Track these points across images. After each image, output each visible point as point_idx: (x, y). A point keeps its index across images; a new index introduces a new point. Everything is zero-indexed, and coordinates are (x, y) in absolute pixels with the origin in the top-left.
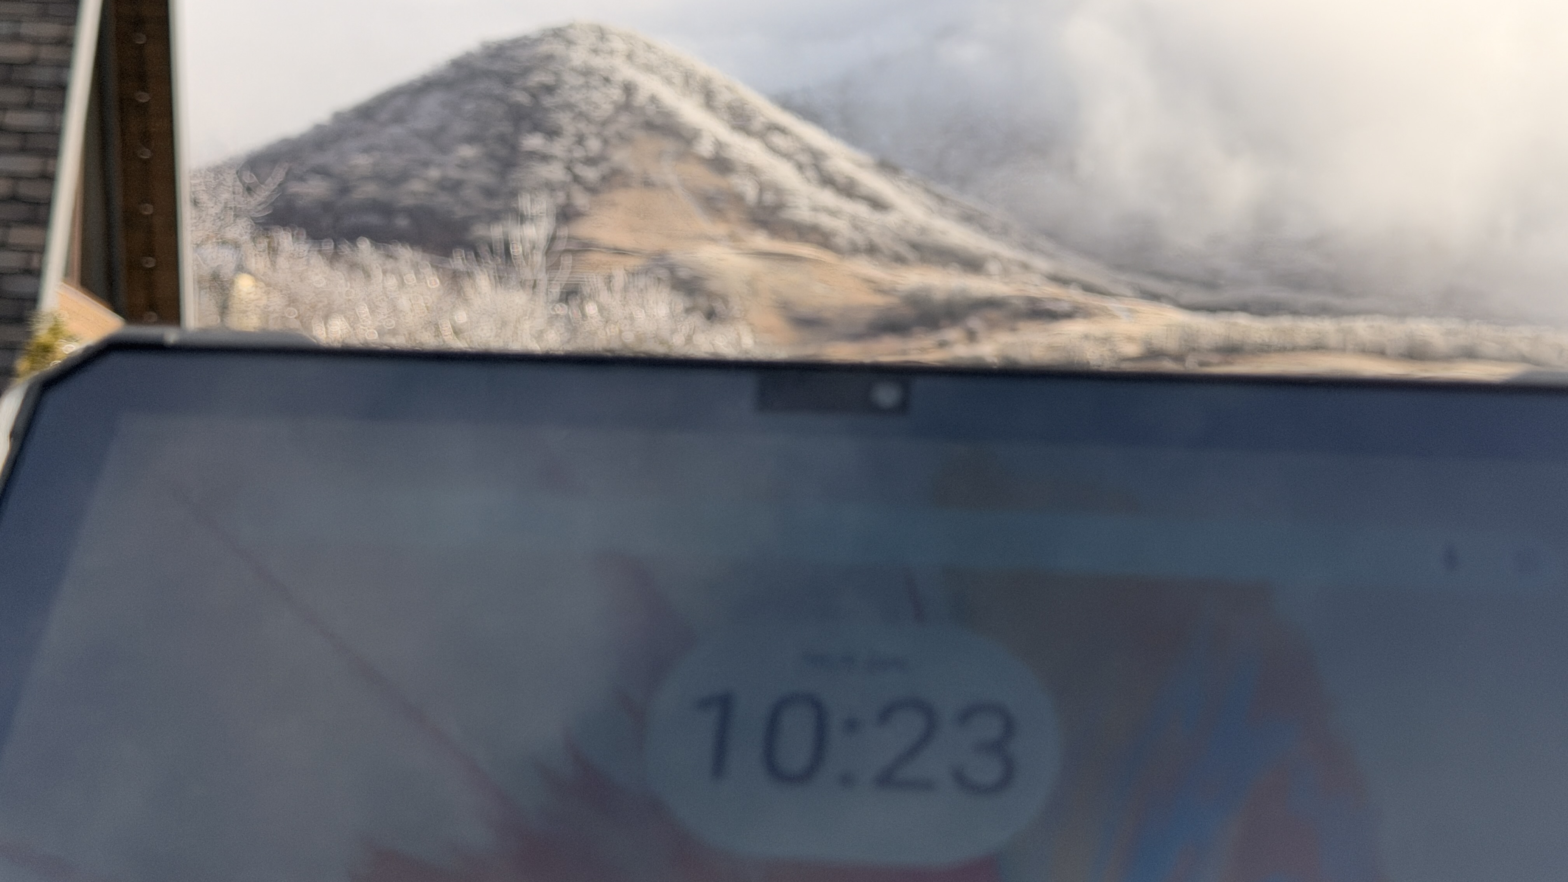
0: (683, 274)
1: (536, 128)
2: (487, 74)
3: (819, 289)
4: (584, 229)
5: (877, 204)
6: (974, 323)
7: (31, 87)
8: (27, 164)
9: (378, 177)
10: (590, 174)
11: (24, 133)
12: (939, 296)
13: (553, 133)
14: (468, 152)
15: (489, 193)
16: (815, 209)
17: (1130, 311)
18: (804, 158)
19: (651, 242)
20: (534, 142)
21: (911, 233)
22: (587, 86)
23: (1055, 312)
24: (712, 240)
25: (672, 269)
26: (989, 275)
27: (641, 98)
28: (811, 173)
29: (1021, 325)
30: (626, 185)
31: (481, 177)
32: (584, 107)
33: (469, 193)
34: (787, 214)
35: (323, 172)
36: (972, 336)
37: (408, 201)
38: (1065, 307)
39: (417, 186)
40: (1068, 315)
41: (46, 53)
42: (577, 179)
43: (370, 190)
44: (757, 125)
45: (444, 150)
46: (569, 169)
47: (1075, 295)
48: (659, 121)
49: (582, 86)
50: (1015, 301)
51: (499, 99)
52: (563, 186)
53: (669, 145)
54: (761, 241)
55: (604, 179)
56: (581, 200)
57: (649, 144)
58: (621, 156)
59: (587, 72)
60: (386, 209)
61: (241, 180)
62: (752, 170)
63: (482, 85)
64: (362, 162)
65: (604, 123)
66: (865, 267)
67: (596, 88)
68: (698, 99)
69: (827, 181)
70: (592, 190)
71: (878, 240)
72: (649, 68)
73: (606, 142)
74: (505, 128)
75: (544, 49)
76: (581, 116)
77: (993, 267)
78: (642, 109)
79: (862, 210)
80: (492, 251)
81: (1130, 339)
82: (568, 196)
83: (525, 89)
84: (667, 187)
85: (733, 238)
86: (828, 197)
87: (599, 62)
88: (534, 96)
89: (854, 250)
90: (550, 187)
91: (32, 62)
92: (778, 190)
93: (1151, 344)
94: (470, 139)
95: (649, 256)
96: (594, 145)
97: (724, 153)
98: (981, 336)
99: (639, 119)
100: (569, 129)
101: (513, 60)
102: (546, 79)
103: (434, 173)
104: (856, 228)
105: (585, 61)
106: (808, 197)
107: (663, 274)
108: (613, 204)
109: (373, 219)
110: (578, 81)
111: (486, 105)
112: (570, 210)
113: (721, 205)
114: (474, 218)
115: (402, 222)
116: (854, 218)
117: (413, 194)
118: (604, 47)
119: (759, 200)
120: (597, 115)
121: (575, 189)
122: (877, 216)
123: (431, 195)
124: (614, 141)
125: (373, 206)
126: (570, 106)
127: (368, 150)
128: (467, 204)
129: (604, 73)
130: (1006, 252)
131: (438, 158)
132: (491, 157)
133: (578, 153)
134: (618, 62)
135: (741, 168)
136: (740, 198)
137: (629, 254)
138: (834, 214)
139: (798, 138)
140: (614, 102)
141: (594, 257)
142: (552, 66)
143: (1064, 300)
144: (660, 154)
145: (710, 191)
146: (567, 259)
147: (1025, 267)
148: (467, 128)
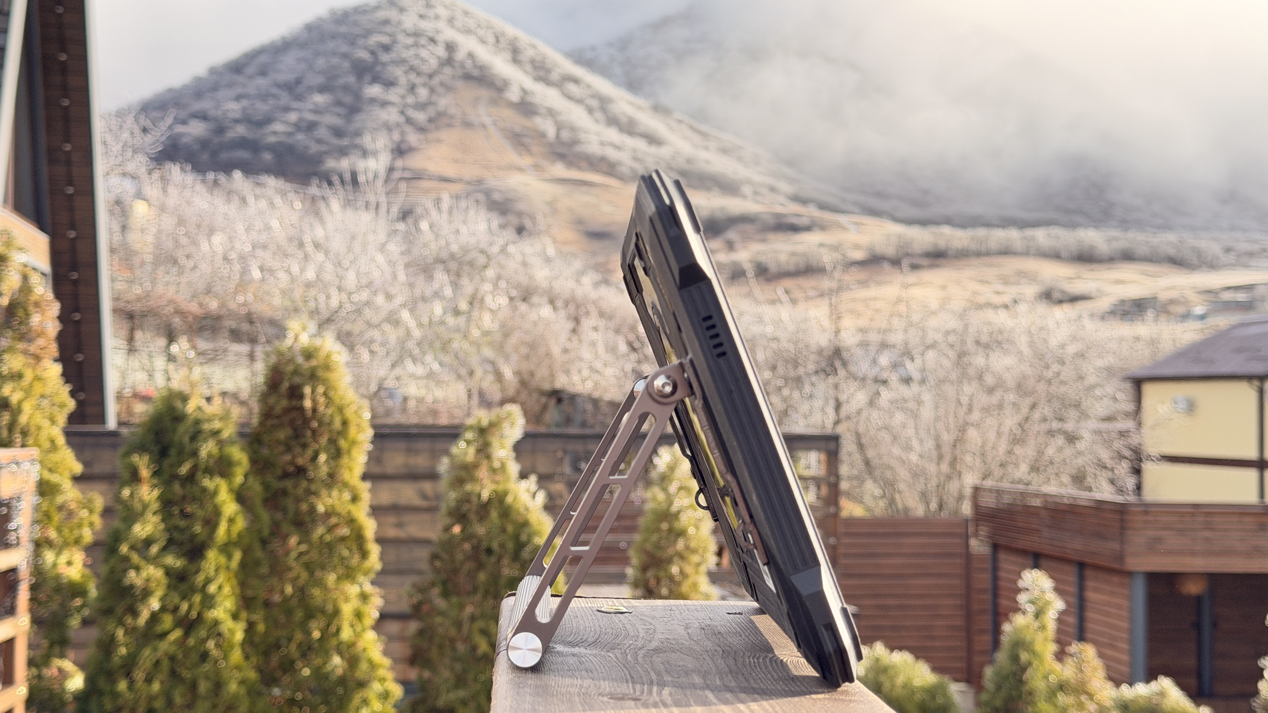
0: (497, 197)
1: (376, 79)
2: (334, 36)
3: (607, 208)
4: (415, 162)
5: (653, 139)
6: (731, 234)
9: (247, 120)
10: (420, 117)
13: (389, 84)
14: (319, 99)
15: (338, 133)
16: (602, 144)
17: (856, 224)
18: (594, 103)
19: (470, 172)
20: (374, 91)
22: (417, 45)
23: (798, 226)
24: (520, 169)
25: (488, 193)
26: (744, 197)
27: (460, 55)
28: (599, 115)
29: (771, 236)
30: (449, 125)
31: (331, 119)
32: (415, 62)
33: (322, 132)
34: (578, 149)
35: (203, 116)
36: (730, 246)
37: (272, 139)
38: (804, 221)
39: (278, 127)
40: (808, 229)
42: (409, 121)
43: (241, 130)
44: (555, 76)
45: (299, 97)
46: (402, 113)
47: (812, 211)
48: (476, 73)
49: (413, 46)
50: (765, 216)
51: (345, 56)
52: (398, 125)
53: (484, 93)
54: (560, 170)
55: (431, 120)
56: (413, 138)
57: (467, 92)
58: (444, 102)
59: (416, 34)
60: (253, 146)
61: (138, 124)
62: (551, 113)
63: (331, 45)
64: (233, 108)
65: (431, 76)
67: (423, 46)
68: (508, 55)
69: (613, 121)
70: (422, 130)
72: (468, 31)
73: (432, 90)
74: (351, 79)
75: (381, 14)
76: (413, 69)
77: (747, 190)
78: (462, 64)
79: (640, 144)
80: (342, 182)
81: (857, 247)
82: (403, 133)
83: (366, 48)
84: (484, 126)
85: (537, 167)
86: (613, 135)
87: (426, 26)
88: (373, 53)
90: (388, 128)
92: (573, 129)
93: (873, 251)
94: (322, 89)
95: (469, 183)
96: (423, 93)
97: (529, 99)
98: (738, 245)
99: (460, 72)
100: (403, 80)
101: (356, 24)
102: (385, 39)
103: (293, 117)
104: (636, 159)
105: (415, 25)
106: (598, 134)
107: (481, 197)
108: (439, 141)
109: (243, 154)
110: (410, 41)
111: (335, 61)
112: (404, 146)
113: (527, 141)
114: (326, 153)
115: (267, 157)
116: (634, 150)
117: (275, 133)
118: (431, 13)
119: (558, 136)
120: (425, 68)
121: (408, 129)
122: (653, 149)
123: (290, 134)
124: (440, 90)
125: (243, 143)
126: (403, 61)
127: (238, 98)
128: (319, 141)
129: (430, 34)
130: (757, 178)
131: (295, 105)
132: (339, 103)
133: (410, 100)
134: (441, 25)
135: (542, 111)
136: (542, 135)
137: (452, 181)
138: (618, 148)
139: (589, 86)
140: (439, 58)
141: (425, 184)
142: (388, 29)
143: (804, 216)
144: (477, 100)
145: (518, 129)
146: (403, 186)
147: (773, 189)
148: (320, 80)
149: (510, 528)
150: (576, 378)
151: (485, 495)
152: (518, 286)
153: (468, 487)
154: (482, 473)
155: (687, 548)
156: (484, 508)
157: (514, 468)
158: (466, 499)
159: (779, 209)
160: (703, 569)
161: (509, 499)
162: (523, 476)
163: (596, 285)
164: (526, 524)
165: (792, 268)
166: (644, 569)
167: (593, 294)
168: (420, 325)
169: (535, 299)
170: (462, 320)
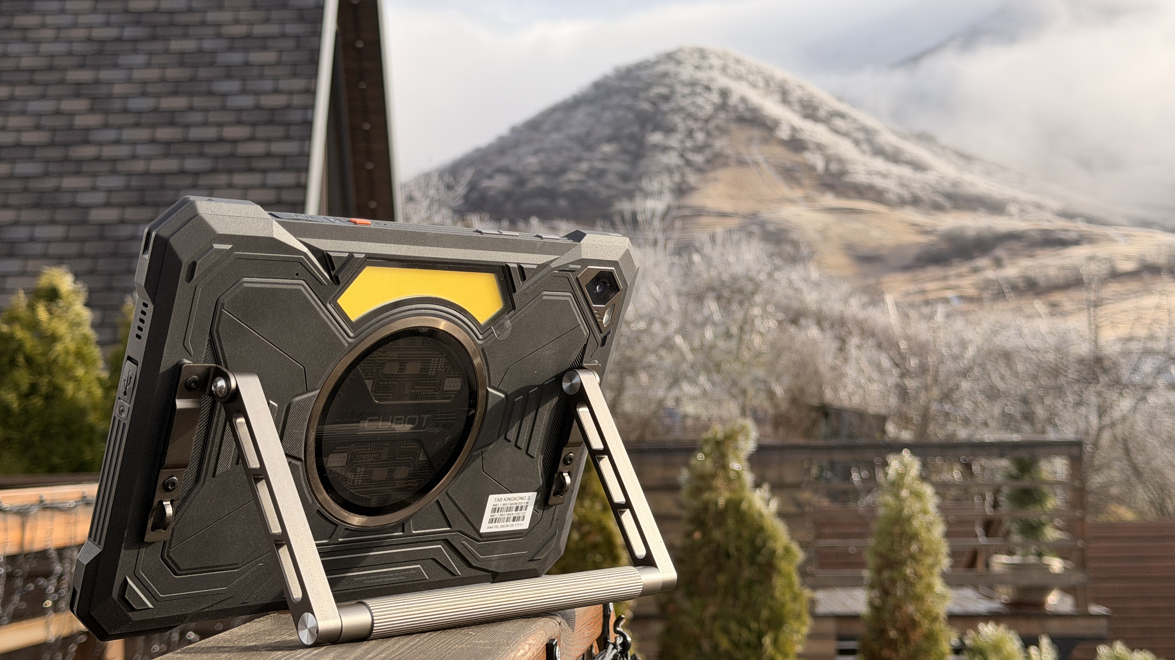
0: (771, 228)
1: (657, 128)
2: (619, 91)
3: (876, 234)
4: (695, 200)
5: (918, 166)
6: (1000, 252)
7: (288, 124)
8: (288, 178)
9: (544, 171)
10: (698, 159)
11: (283, 157)
12: (971, 233)
13: (669, 130)
14: (607, 148)
15: (625, 178)
16: (870, 173)
17: (1126, 235)
18: (860, 136)
19: (746, 206)
20: (656, 138)
21: (947, 186)
22: (693, 94)
23: (1066, 240)
24: (792, 201)
25: (762, 225)
26: (1010, 215)
27: (733, 100)
28: (865, 147)
29: (1039, 252)
30: (725, 165)
31: (618, 166)
32: (692, 109)
33: (611, 178)
34: (848, 179)
35: (505, 171)
36: (998, 263)
37: (567, 187)
38: (1073, 235)
39: (572, 176)
40: (1076, 242)
41: (297, 100)
42: (688, 163)
43: (539, 181)
44: (822, 113)
45: (590, 148)
46: (682, 156)
47: (1082, 226)
48: (748, 115)
49: (690, 94)
50: (1033, 233)
51: (629, 108)
52: (678, 167)
53: (756, 133)
54: (829, 200)
55: (708, 161)
56: (692, 178)
57: (741, 134)
58: (720, 144)
59: (693, 84)
60: (550, 194)
61: (442, 181)
62: (820, 147)
63: (616, 99)
64: (532, 161)
65: (707, 121)
66: (911, 215)
67: (700, 94)
68: (777, 97)
69: (879, 152)
70: (700, 170)
71: (920, 193)
72: (739, 78)
73: (708, 134)
74: (635, 129)
75: (661, 68)
76: (691, 116)
77: (1013, 209)
78: (735, 108)
79: (906, 171)
80: (623, 221)
81: (1128, 258)
82: (683, 175)
83: (648, 100)
84: (756, 164)
85: (807, 199)
86: (879, 164)
87: (701, 75)
88: (654, 104)
89: (902, 203)
90: (669, 170)
91: (288, 107)
92: (841, 161)
93: (1145, 261)
94: (610, 140)
95: (744, 217)
96: (700, 137)
97: (798, 136)
98: (1005, 262)
99: (733, 115)
100: (681, 126)
101: (638, 79)
102: (664, 90)
103: (584, 166)
104: (902, 185)
105: (691, 76)
106: (865, 165)
107: (755, 229)
108: (716, 180)
109: (542, 202)
110: (687, 90)
111: (620, 113)
112: (684, 186)
113: (798, 175)
114: (615, 197)
115: (563, 203)
116: (901, 178)
117: (570, 182)
118: (705, 64)
119: (827, 169)
120: (701, 114)
121: (687, 171)
122: (918, 176)
123: (582, 182)
124: (716, 133)
125: (542, 192)
126: (681, 109)
127: (536, 153)
128: (609, 187)
129: (706, 83)
130: (1022, 196)
131: (587, 155)
132: (625, 151)
133: (689, 144)
134: (715, 74)
135: (811, 146)
136: (812, 168)
137: (729, 216)
138: (884, 176)
139: (855, 120)
140: (714, 104)
141: (704, 220)
142: (667, 81)
143: (1072, 230)
144: (750, 140)
145: (788, 164)
146: (678, 224)
147: (1039, 207)
148: (607, 131)
149: (746, 533)
150: (843, 394)
151: (721, 502)
152: (786, 310)
153: (707, 496)
154: (719, 483)
155: (921, 550)
156: (721, 515)
157: (748, 478)
158: (705, 507)
159: (1046, 226)
160: (937, 570)
161: (744, 506)
162: (757, 485)
163: (864, 306)
164: (761, 529)
165: (1061, 281)
166: (879, 571)
167: (861, 315)
168: (693, 350)
169: (803, 321)
170: (733, 344)
